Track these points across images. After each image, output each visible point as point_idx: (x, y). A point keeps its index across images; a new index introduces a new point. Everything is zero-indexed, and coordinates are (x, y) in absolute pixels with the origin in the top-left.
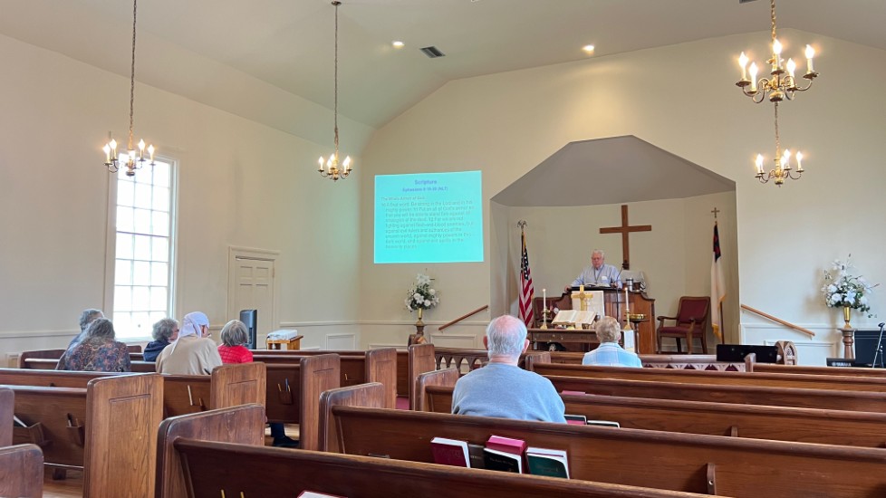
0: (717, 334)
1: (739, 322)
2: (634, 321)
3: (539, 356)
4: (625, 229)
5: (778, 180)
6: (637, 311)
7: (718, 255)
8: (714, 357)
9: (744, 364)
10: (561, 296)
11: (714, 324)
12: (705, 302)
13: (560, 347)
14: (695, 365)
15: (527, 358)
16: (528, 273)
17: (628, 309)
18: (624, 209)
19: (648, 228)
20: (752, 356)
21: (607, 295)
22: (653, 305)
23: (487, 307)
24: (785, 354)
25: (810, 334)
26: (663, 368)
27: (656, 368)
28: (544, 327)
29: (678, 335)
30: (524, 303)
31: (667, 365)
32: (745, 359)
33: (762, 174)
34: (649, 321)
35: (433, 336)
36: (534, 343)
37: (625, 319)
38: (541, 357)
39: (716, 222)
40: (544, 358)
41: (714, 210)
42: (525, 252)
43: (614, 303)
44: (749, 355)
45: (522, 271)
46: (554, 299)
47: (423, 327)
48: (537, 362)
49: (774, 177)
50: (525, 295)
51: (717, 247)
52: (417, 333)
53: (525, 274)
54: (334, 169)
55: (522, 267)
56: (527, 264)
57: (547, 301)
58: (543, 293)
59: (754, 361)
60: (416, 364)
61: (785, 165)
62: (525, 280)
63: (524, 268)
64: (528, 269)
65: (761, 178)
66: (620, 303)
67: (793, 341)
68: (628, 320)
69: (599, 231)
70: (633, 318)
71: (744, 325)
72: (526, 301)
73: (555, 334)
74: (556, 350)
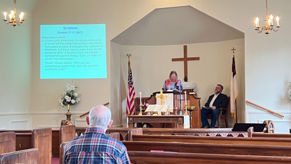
0: (233, 117)
1: (245, 110)
2: (190, 110)
3: (136, 130)
4: (186, 59)
6: (191, 105)
7: (234, 74)
9: (247, 133)
10: (150, 97)
11: (232, 111)
13: (149, 125)
14: (221, 134)
15: (128, 132)
16: (132, 84)
17: (186, 104)
18: (185, 47)
19: (198, 59)
21: (176, 95)
22: (199, 101)
23: (108, 103)
24: (269, 127)
25: (281, 117)
26: (205, 136)
27: (201, 136)
28: (140, 114)
30: (130, 101)
31: (206, 134)
32: (248, 130)
33: (258, 28)
34: (197, 110)
35: (76, 121)
36: (135, 123)
37: (185, 109)
38: (137, 131)
39: (234, 55)
40: (139, 132)
41: (233, 49)
42: (131, 72)
43: (178, 100)
44: (250, 128)
45: (129, 82)
46: (146, 99)
47: (70, 115)
48: (135, 134)
49: (265, 30)
50: (130, 96)
51: (234, 69)
52: (67, 119)
53: (130, 84)
54: (14, 19)
55: (129, 80)
56: (132, 78)
57: (142, 100)
58: (140, 95)
59: (252, 131)
60: (64, 137)
61: (271, 23)
62: (131, 88)
63: (130, 81)
64: (132, 82)
65: (258, 30)
66: (182, 100)
67: (273, 120)
68: (186, 109)
69: (172, 60)
70: (189, 108)
71: (247, 112)
72: (131, 100)
73: (146, 118)
74: (147, 127)
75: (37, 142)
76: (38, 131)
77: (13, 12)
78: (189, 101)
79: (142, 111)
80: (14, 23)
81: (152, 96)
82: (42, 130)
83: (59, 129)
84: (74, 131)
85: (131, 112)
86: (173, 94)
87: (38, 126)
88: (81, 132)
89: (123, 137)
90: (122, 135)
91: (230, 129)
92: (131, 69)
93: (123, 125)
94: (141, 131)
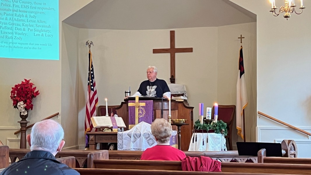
0: (240, 135)
1: (257, 126)
2: (178, 125)
3: (99, 154)
4: (173, 51)
5: (286, 14)
6: (180, 117)
7: (242, 73)
8: (236, 152)
9: (257, 158)
10: (120, 104)
11: (238, 127)
12: (232, 109)
15: (88, 156)
16: (94, 85)
17: (170, 115)
18: (172, 34)
19: (190, 50)
20: (263, 151)
21: (157, 103)
22: (192, 112)
23: (58, 114)
24: (289, 149)
25: (308, 134)
32: (258, 154)
33: (274, 9)
34: (189, 124)
35: (9, 140)
36: (97, 143)
38: (101, 154)
39: (241, 46)
40: (104, 156)
41: (240, 37)
42: (92, 68)
44: (260, 150)
45: (89, 84)
46: (114, 108)
48: (98, 159)
49: (283, 12)
50: (91, 104)
51: (242, 67)
53: (91, 85)
55: (89, 80)
56: (93, 78)
57: (108, 109)
58: (105, 102)
59: (264, 156)
61: (292, 3)
62: (92, 91)
63: (91, 81)
64: (94, 82)
65: (274, 12)
66: (167, 110)
67: (295, 140)
69: (152, 51)
70: (177, 121)
71: (259, 127)
72: (92, 109)
78: (177, 111)
81: (122, 103)
84: (7, 155)
86: (152, 101)
88: (16, 156)
89: (79, 163)
90: (78, 160)
92: (93, 64)
93: (79, 146)
94: (106, 155)
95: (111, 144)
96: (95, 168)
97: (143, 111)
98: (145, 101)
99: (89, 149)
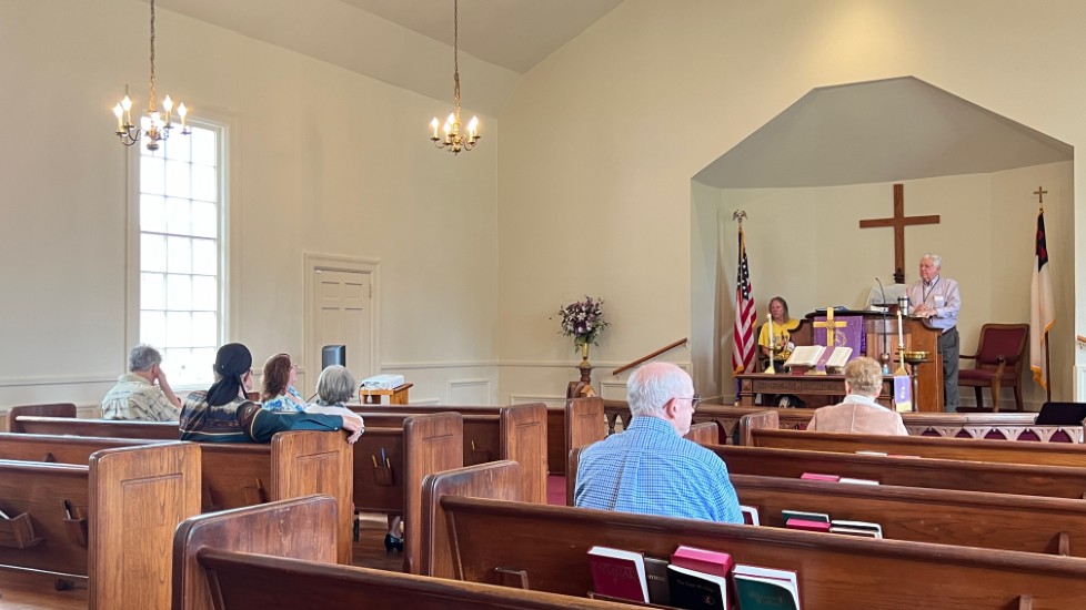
0: (1039, 381)
1: (1075, 364)
2: (910, 361)
3: (762, 418)
4: (899, 222)
6: (916, 347)
7: (1043, 260)
9: (1081, 428)
11: (1035, 366)
12: (1022, 332)
13: (796, 401)
14: (1003, 430)
15: (741, 420)
16: (748, 289)
17: (901, 345)
18: (898, 190)
19: (935, 220)
21: (870, 322)
23: (685, 341)
28: (771, 371)
29: (979, 383)
30: (742, 334)
31: (959, 429)
32: (1084, 422)
34: (933, 361)
37: (896, 358)
38: (765, 419)
39: (1041, 209)
40: (770, 420)
41: (1038, 191)
42: (744, 258)
43: (879, 334)
45: (739, 287)
47: (590, 370)
48: (759, 427)
50: (743, 323)
51: (1042, 248)
52: (582, 380)
53: (744, 291)
54: (454, 136)
55: (739, 280)
56: (747, 276)
60: (576, 427)
62: (744, 300)
63: (743, 281)
64: (748, 284)
66: (890, 334)
68: (902, 360)
69: (859, 224)
70: (909, 357)
71: (1081, 367)
73: (786, 383)
74: (789, 407)
75: (511, 438)
76: (514, 410)
77: (452, 118)
78: (909, 336)
79: (775, 362)
80: (455, 146)
81: (802, 322)
82: (524, 406)
83: (562, 406)
84: (600, 410)
85: (746, 363)
86: (861, 317)
87: (512, 395)
89: (725, 429)
90: (723, 424)
91: (1032, 417)
92: (746, 252)
93: (724, 395)
94: (774, 420)
95: (782, 396)
96: (755, 445)
97: (841, 339)
98: (849, 318)
99: (741, 404)
